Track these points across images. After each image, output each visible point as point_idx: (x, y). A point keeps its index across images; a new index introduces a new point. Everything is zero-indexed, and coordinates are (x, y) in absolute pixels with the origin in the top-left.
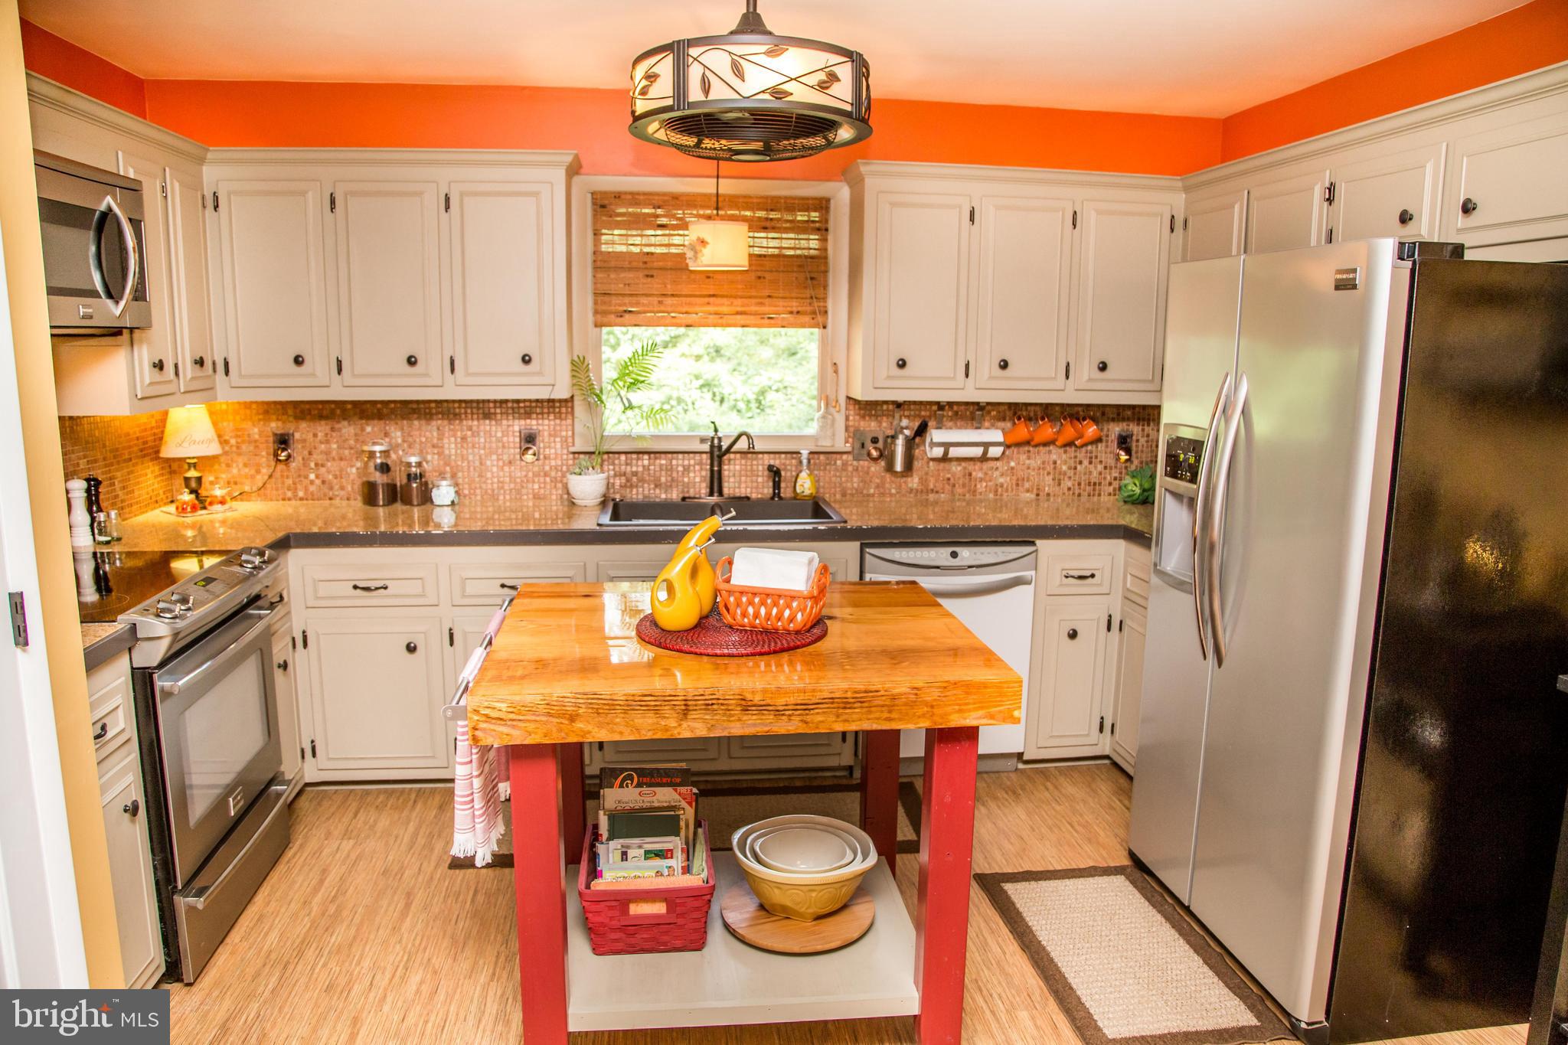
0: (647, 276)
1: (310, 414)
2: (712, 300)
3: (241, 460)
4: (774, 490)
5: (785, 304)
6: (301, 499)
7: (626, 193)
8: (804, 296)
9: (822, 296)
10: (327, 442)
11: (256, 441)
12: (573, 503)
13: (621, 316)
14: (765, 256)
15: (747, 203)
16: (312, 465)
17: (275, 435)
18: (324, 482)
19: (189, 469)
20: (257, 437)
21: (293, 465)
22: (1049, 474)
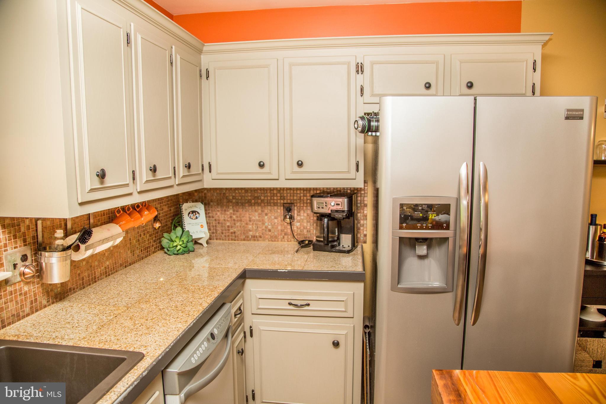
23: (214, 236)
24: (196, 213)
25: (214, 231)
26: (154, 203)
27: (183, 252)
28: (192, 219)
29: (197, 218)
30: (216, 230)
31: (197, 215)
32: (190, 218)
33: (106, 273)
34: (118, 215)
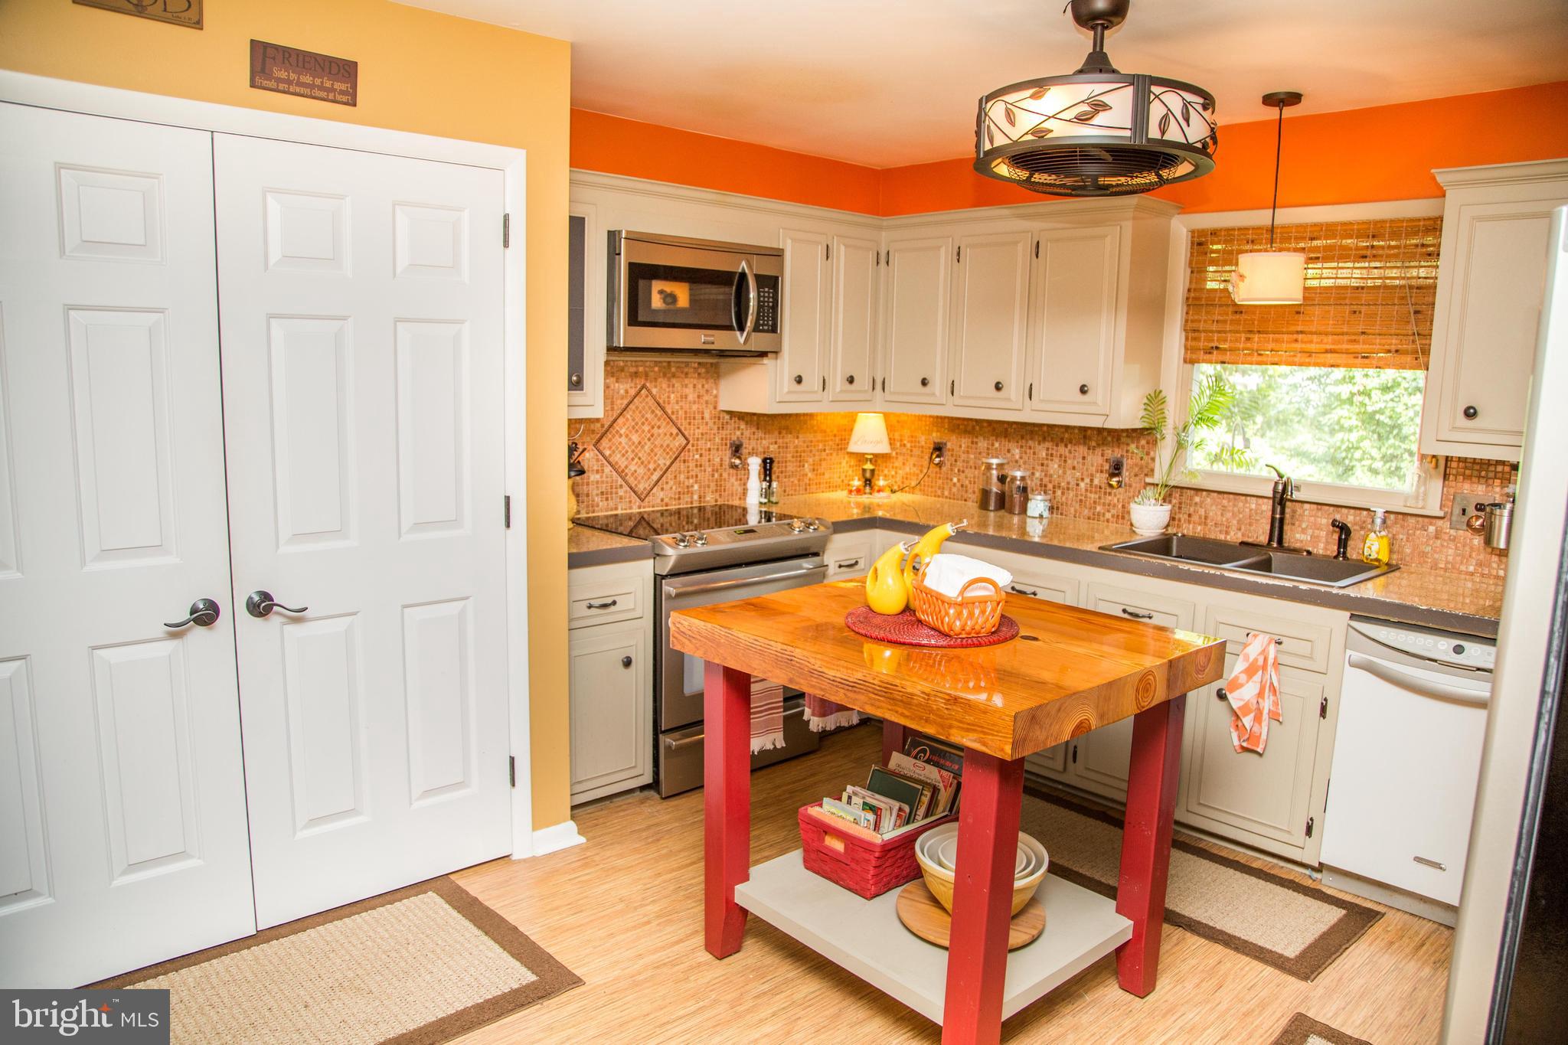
0: (1236, 312)
1: (958, 428)
2: (1300, 337)
3: (912, 461)
4: (1339, 548)
5: (1383, 341)
6: (946, 497)
7: (1221, 230)
8: (1404, 332)
9: (1427, 332)
10: (968, 452)
11: (922, 447)
12: (1134, 532)
13: (1210, 353)
14: (1363, 288)
15: (1345, 230)
16: (956, 471)
17: (935, 443)
18: (962, 486)
19: (866, 463)
20: (923, 443)
21: (944, 469)
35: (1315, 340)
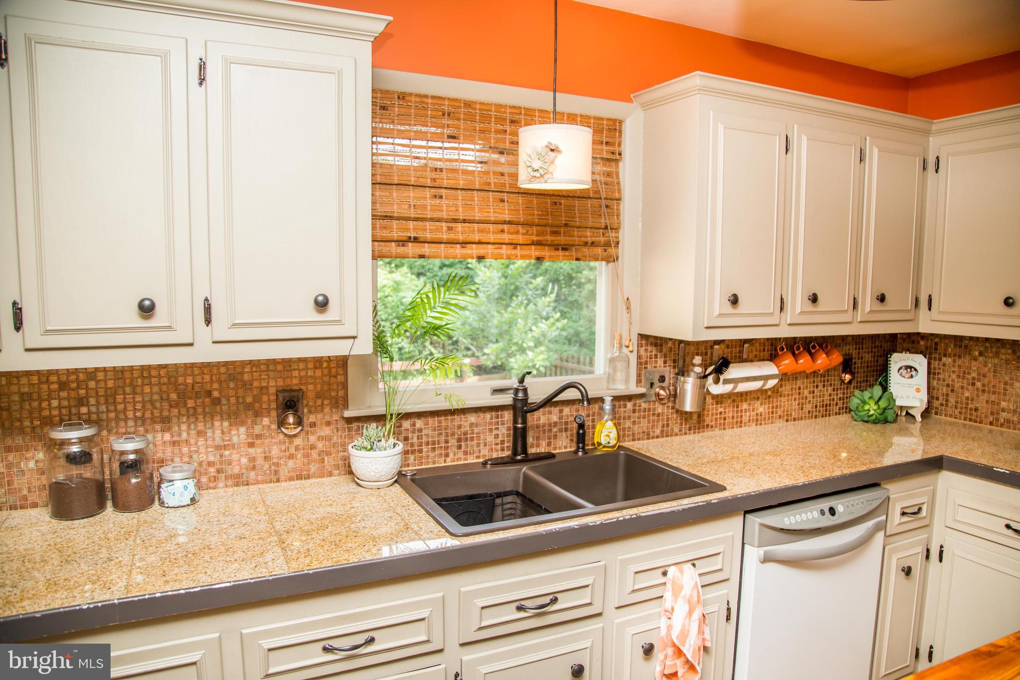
4: (578, 443)
22: (795, 400)
23: (942, 410)
24: (913, 369)
25: (944, 402)
26: (848, 347)
27: (877, 421)
28: (904, 377)
29: (912, 377)
30: (946, 401)
31: (914, 373)
32: (901, 375)
33: (757, 420)
34: (780, 353)
35: (521, 231)
